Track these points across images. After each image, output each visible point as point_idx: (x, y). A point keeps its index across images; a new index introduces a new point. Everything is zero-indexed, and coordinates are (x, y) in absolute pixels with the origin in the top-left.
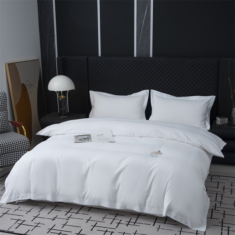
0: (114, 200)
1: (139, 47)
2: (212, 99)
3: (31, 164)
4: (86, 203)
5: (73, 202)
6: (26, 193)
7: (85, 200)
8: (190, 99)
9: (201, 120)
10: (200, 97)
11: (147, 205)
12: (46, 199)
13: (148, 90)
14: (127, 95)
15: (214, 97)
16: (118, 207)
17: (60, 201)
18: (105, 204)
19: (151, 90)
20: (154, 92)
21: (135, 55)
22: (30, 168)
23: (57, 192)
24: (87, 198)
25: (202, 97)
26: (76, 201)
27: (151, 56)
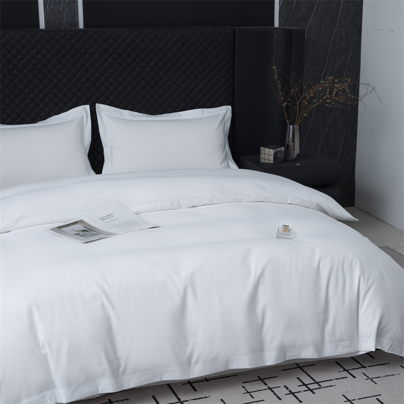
0: (259, 349)
1: (49, 6)
2: (227, 112)
3: (30, 315)
4: (197, 372)
5: (163, 380)
6: (42, 392)
7: (192, 366)
8: (184, 118)
9: (221, 159)
10: (203, 112)
11: (327, 339)
12: (98, 390)
13: (88, 107)
14: (36, 122)
15: (228, 109)
16: (271, 359)
17: (132, 386)
18: (243, 363)
19: (96, 104)
20: (103, 110)
21: (42, 25)
22: (32, 325)
23: (119, 367)
24: (196, 362)
25: (206, 109)
26: (174, 375)
27: (81, 25)
